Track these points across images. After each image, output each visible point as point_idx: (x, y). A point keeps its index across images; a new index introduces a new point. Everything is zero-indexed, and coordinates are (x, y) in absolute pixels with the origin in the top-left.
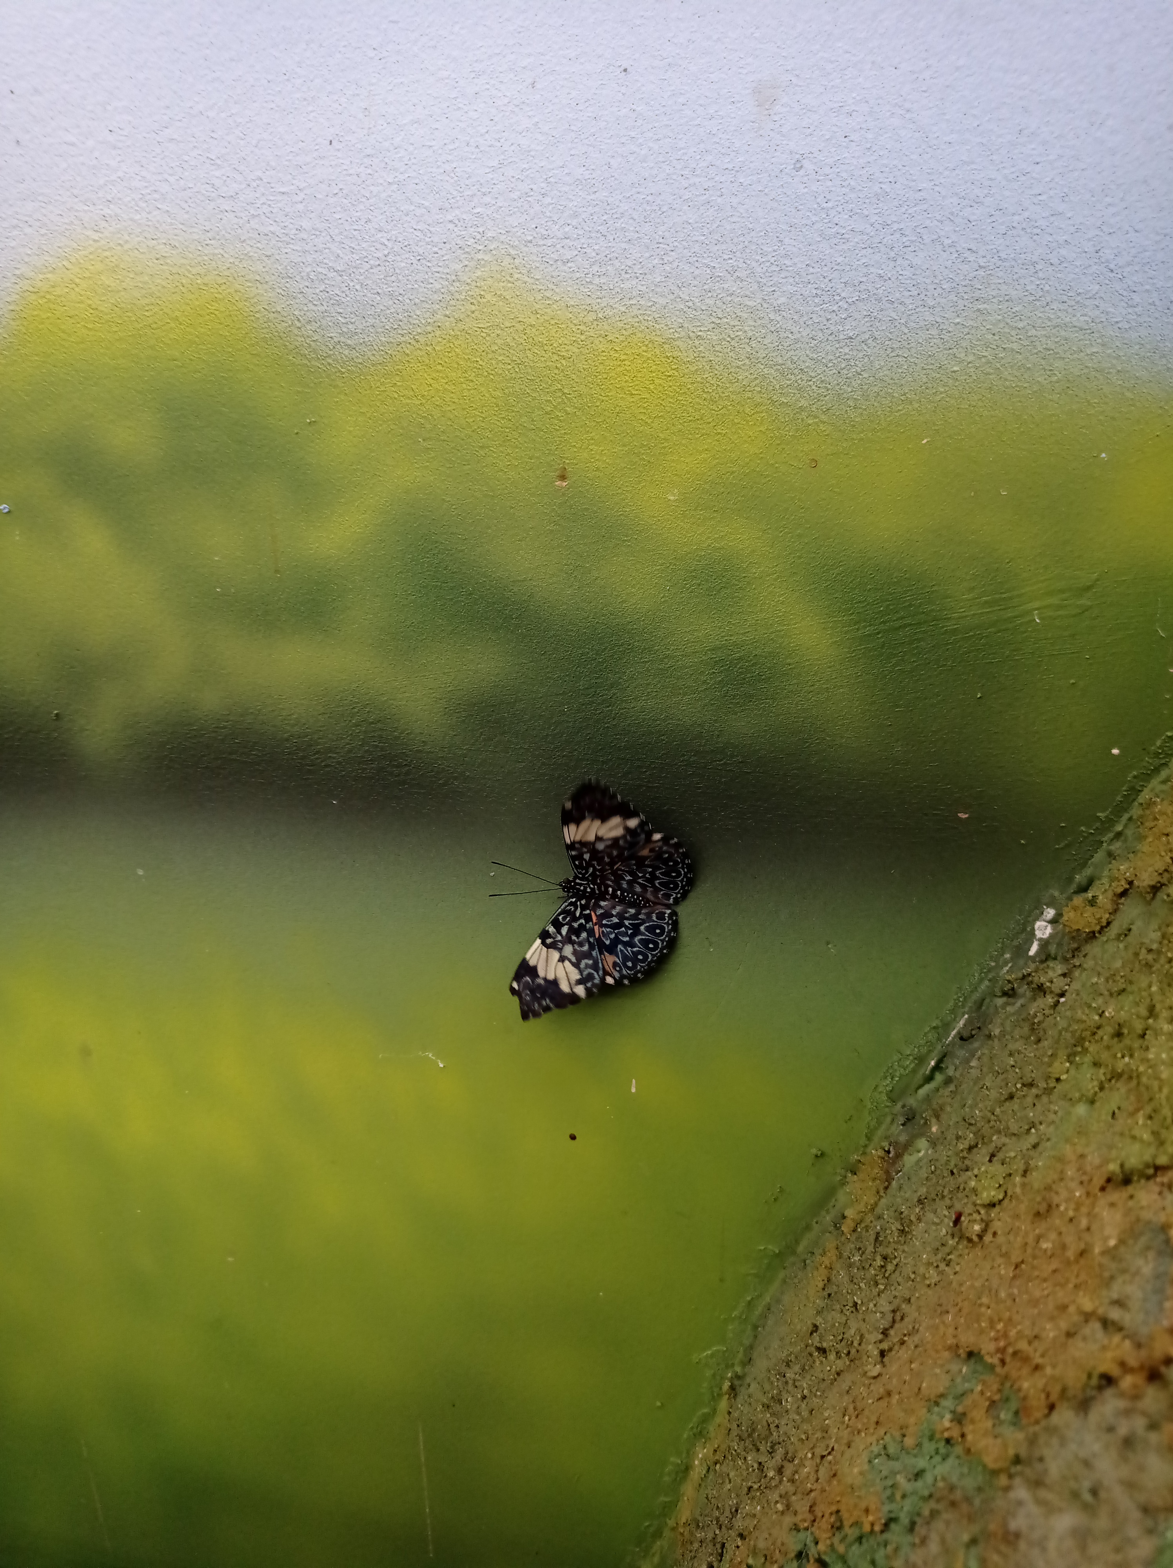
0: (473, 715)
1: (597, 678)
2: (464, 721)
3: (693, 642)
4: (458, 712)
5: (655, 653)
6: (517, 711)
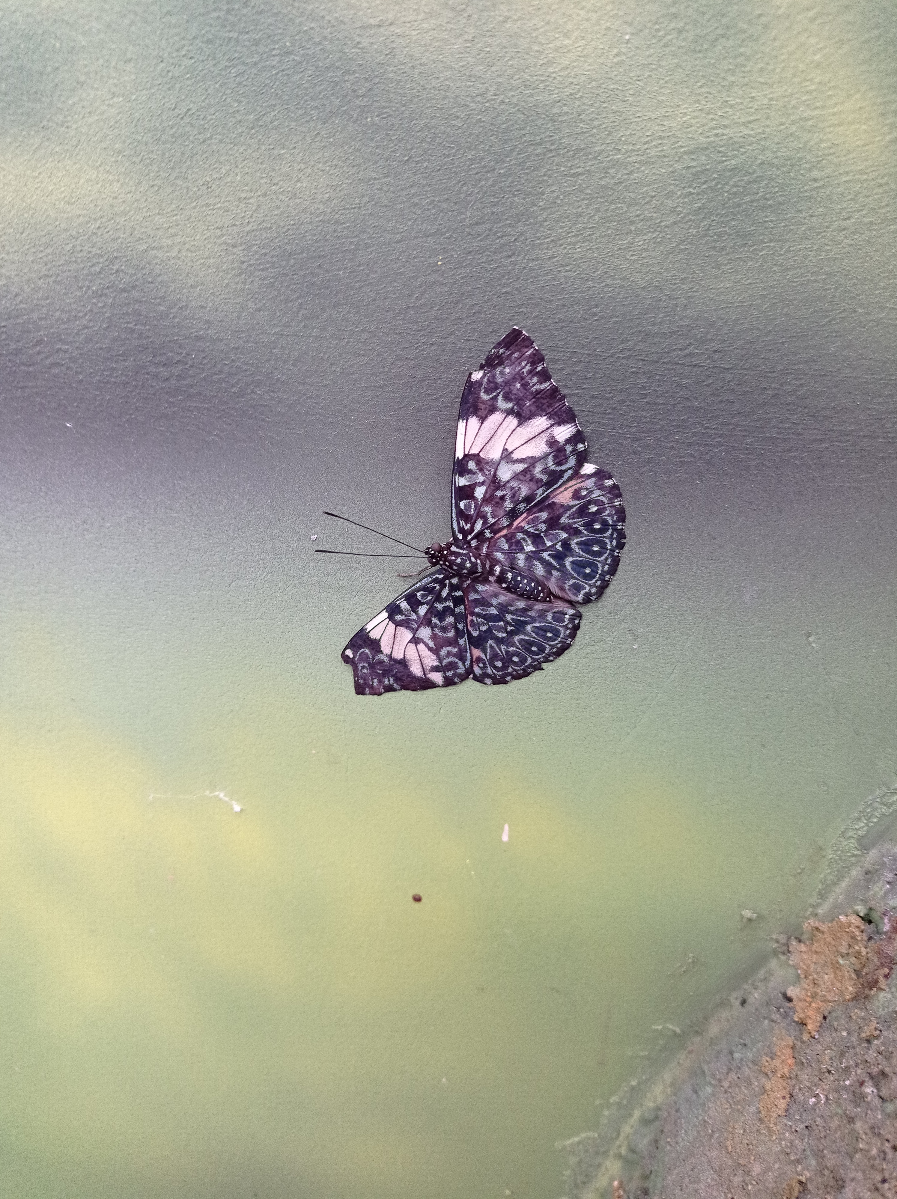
0: (286, 275)
2: (272, 285)
3: (661, 138)
4: (263, 270)
6: (360, 266)
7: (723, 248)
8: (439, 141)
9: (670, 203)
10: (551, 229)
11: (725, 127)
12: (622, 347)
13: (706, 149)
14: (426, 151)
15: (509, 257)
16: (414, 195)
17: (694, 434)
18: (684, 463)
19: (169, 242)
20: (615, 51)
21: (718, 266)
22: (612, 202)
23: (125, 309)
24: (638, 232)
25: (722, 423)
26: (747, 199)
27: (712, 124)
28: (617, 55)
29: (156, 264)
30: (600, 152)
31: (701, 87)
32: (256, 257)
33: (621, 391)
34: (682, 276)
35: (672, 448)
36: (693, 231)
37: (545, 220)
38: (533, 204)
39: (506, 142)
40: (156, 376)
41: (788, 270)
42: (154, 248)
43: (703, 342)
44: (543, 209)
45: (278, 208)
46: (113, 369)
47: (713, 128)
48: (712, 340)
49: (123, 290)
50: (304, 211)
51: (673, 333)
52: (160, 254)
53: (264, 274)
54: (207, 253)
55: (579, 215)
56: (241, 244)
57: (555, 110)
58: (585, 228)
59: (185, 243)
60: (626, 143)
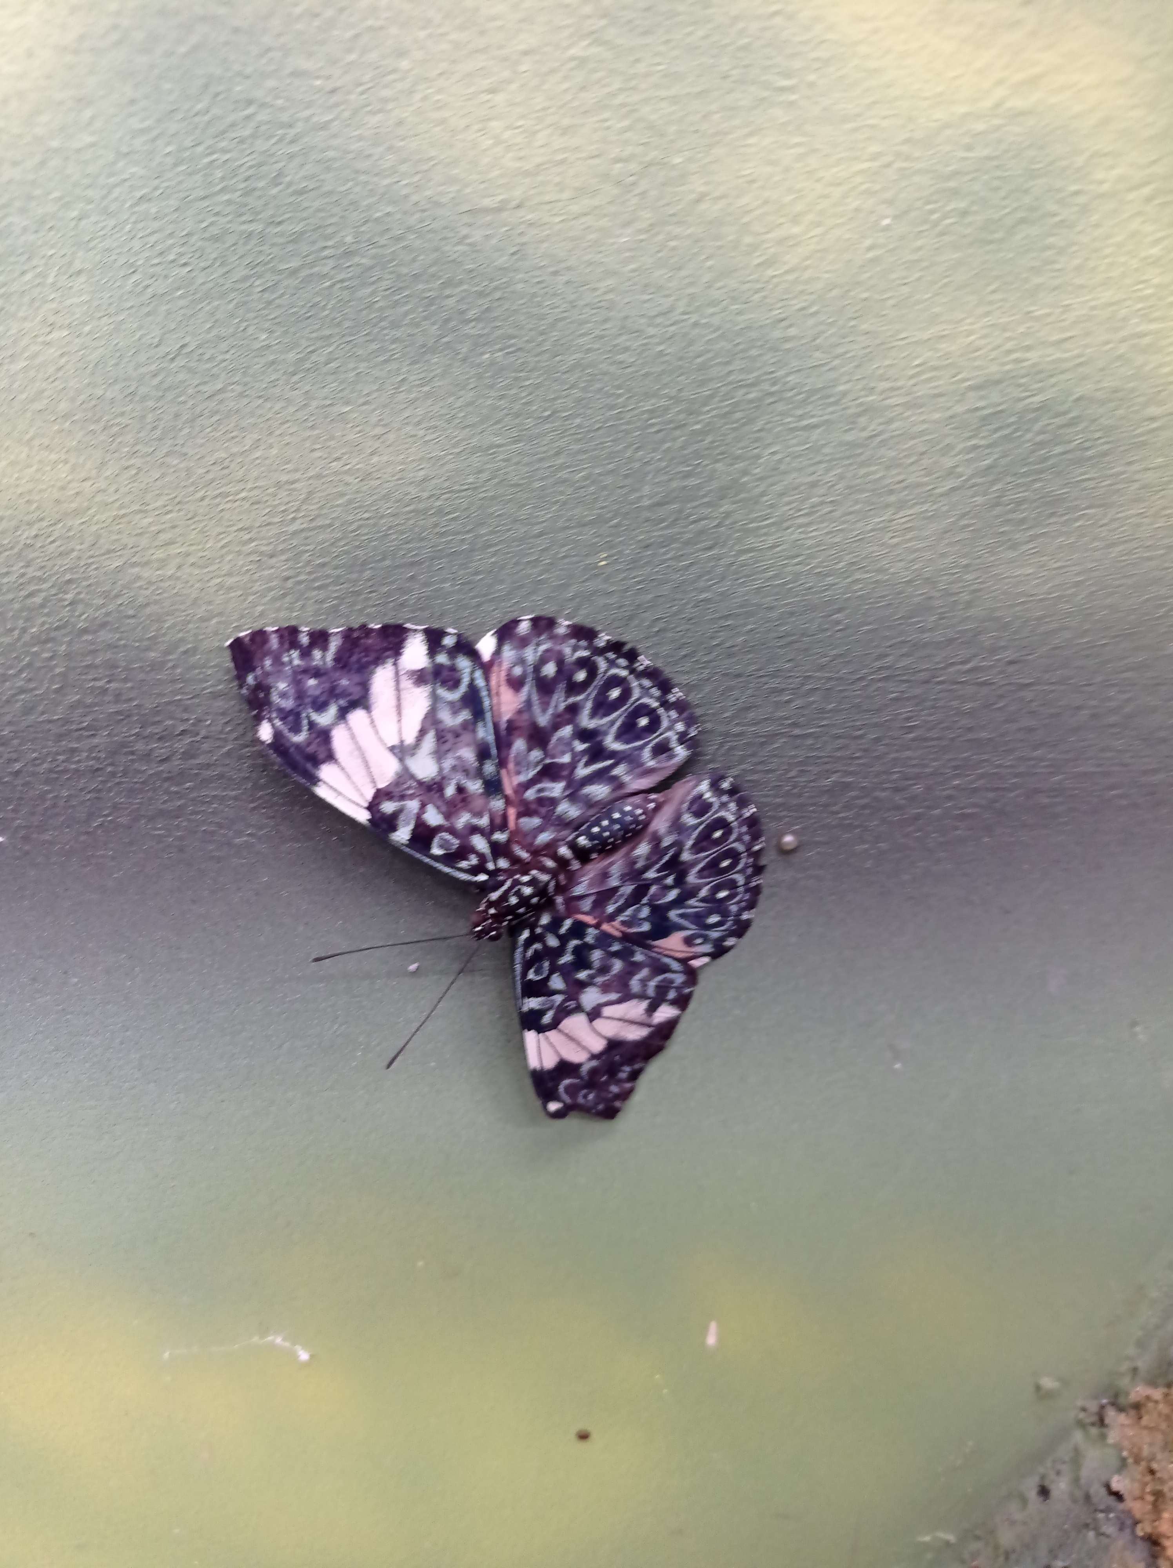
1: (687, 475)
3: (935, 368)
5: (836, 403)
7: (1023, 521)
8: (598, 386)
9: (948, 462)
10: (772, 506)
11: (1028, 348)
12: (878, 664)
13: (998, 382)
14: (578, 401)
15: (710, 548)
16: (562, 467)
17: (981, 777)
18: (964, 816)
19: (160, 554)
20: (868, 242)
21: (1014, 546)
22: (862, 464)
23: (88, 660)
24: (902, 505)
25: (1021, 759)
26: (1058, 449)
27: (1009, 346)
28: (870, 249)
29: (140, 588)
30: (844, 394)
31: (993, 292)
32: (308, 569)
33: (876, 725)
34: (965, 562)
35: (949, 798)
36: (979, 499)
37: (763, 494)
38: (745, 473)
39: (702, 383)
40: (147, 756)
41: (1113, 545)
42: (134, 565)
43: (994, 650)
44: (761, 479)
45: (342, 495)
46: (73, 751)
47: (1010, 352)
48: (1005, 648)
49: (85, 631)
50: (386, 497)
51: (951, 641)
52: (146, 573)
53: (322, 594)
54: (226, 568)
55: (814, 485)
56: (283, 552)
57: (777, 334)
58: (822, 503)
59: (188, 555)
60: (883, 378)
